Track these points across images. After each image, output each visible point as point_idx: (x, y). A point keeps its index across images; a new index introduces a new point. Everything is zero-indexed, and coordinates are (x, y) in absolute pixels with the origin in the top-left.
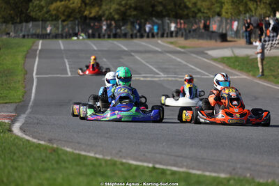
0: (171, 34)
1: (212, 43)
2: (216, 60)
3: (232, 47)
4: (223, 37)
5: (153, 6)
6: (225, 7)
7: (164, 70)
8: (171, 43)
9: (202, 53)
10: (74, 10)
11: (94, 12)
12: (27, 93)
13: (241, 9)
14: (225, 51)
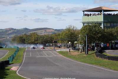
0: (51, 46)
1: (58, 48)
2: (57, 52)
3: (61, 49)
4: (59, 47)
5: (47, 41)
6: (60, 41)
7: (47, 55)
8: (50, 48)
9: (55, 50)
10: (33, 42)
11: (37, 42)
12: (23, 60)
13: (63, 42)
14: (59, 50)
